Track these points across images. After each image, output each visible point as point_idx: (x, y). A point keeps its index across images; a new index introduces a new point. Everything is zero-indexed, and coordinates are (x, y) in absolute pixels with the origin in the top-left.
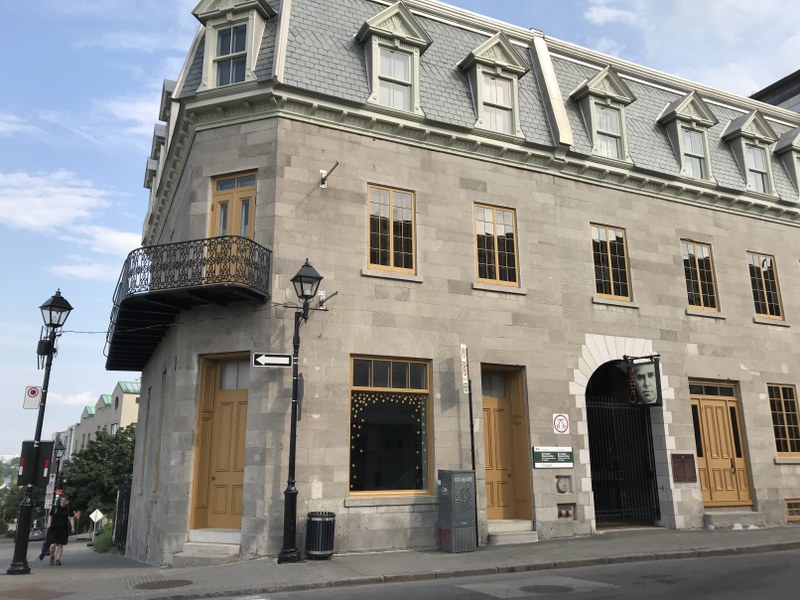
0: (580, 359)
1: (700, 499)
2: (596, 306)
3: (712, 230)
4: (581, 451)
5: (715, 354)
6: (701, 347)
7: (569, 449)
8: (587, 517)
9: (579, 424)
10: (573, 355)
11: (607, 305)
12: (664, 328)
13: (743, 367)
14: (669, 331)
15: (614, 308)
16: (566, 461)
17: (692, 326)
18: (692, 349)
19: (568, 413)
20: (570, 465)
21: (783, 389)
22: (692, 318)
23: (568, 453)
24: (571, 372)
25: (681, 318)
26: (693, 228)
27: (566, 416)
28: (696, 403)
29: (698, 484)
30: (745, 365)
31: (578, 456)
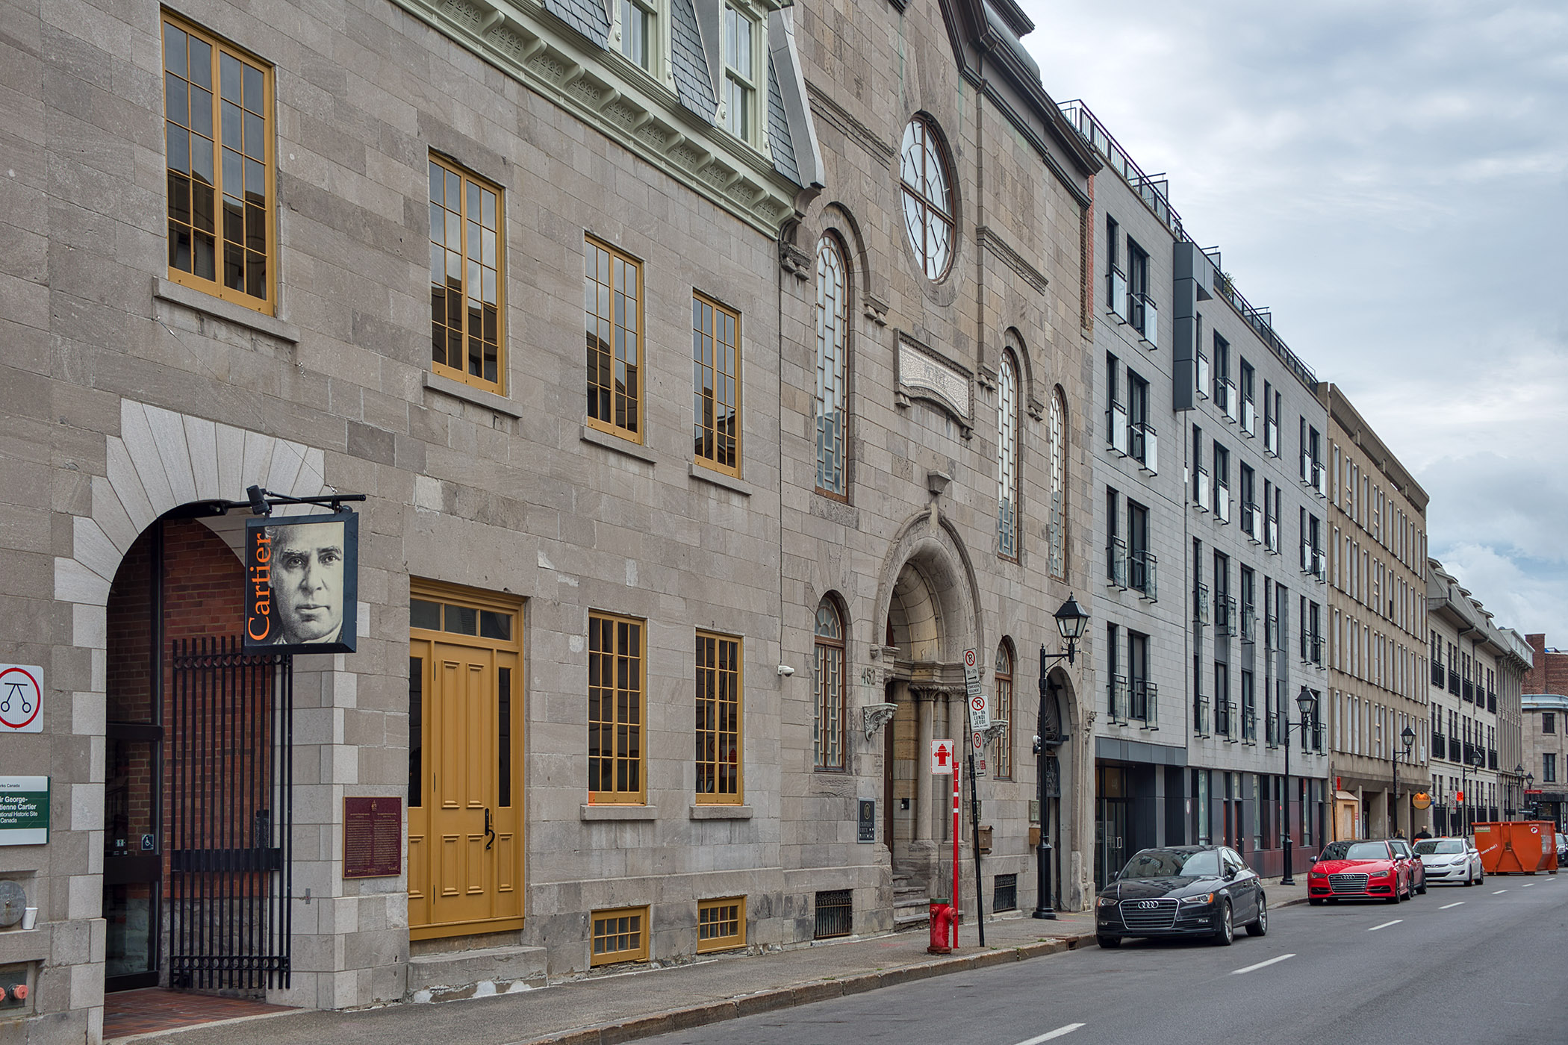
0: (97, 483)
1: (403, 923)
2: (163, 313)
3: (510, 146)
4: (77, 789)
5: (482, 515)
6: (452, 491)
7: (37, 783)
8: (77, 1001)
9: (80, 700)
10: (75, 467)
11: (199, 313)
12: (362, 420)
13: (542, 562)
14: (373, 432)
15: (222, 331)
16: (24, 823)
17: (435, 426)
18: (428, 492)
19: (45, 661)
20: (38, 836)
21: (623, 627)
22: (439, 403)
23: (31, 797)
24: (63, 524)
25: (410, 397)
26: (464, 125)
27: (38, 672)
28: (420, 652)
29: (402, 882)
30: (549, 556)
31: (67, 805)
